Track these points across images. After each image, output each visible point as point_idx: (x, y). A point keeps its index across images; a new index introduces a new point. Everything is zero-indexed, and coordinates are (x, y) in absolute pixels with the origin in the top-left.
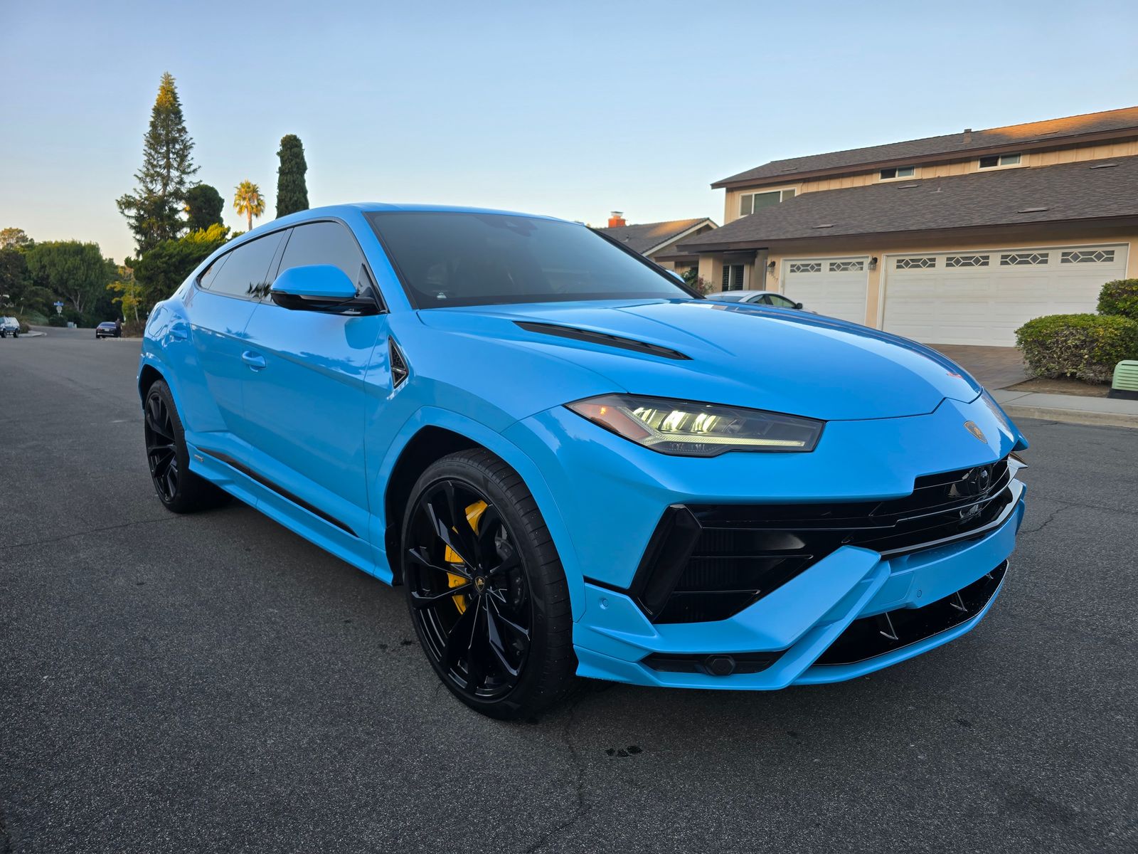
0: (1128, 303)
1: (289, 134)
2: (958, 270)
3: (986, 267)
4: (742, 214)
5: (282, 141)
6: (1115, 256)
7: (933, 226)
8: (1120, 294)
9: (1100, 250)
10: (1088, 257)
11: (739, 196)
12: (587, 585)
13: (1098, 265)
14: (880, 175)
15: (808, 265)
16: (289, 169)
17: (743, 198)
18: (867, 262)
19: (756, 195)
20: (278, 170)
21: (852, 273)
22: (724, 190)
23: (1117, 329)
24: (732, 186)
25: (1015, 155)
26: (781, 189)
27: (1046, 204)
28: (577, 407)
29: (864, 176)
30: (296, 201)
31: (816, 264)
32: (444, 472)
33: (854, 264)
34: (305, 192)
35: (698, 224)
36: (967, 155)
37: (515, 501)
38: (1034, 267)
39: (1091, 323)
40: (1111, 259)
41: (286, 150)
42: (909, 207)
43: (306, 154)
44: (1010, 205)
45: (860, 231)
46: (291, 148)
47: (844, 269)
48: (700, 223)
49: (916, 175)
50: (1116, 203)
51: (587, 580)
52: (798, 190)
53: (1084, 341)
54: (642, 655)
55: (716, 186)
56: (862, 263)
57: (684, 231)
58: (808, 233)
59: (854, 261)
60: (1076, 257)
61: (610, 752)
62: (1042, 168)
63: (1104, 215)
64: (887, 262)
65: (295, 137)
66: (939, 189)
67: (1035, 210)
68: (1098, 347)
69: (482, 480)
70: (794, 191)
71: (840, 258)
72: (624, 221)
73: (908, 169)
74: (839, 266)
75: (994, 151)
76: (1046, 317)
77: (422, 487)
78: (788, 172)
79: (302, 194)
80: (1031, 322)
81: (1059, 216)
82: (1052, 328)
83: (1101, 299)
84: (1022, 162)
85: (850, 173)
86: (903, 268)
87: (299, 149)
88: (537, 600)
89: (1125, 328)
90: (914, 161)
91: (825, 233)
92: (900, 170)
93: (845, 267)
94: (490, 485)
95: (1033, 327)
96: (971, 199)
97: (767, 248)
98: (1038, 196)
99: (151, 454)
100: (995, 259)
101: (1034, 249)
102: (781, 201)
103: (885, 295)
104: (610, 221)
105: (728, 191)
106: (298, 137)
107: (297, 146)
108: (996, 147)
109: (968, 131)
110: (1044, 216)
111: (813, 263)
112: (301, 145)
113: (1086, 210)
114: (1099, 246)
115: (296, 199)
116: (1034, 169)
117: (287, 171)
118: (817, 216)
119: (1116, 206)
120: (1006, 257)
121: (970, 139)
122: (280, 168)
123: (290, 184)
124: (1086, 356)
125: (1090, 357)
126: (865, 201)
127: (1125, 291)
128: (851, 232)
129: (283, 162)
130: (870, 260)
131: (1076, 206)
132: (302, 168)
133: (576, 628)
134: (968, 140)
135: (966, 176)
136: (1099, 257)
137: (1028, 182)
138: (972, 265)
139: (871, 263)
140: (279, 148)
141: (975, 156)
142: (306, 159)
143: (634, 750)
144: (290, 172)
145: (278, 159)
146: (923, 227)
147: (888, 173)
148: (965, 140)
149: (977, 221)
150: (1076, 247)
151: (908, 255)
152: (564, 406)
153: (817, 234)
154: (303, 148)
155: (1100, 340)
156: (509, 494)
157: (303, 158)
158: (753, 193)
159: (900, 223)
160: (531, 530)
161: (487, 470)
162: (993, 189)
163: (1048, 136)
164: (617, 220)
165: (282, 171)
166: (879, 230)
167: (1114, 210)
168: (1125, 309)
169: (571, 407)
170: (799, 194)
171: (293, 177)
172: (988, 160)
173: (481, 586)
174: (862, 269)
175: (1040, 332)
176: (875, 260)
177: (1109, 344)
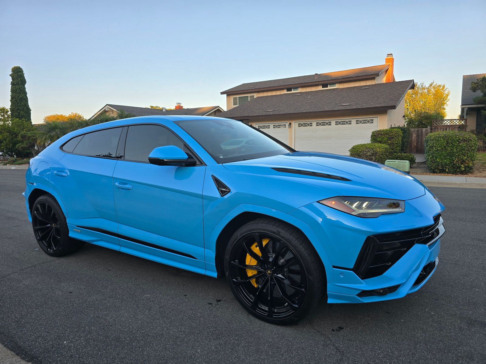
0: (381, 138)
1: (16, 66)
2: (320, 127)
3: (330, 126)
4: (234, 105)
5: (12, 69)
6: (374, 121)
7: (311, 111)
8: (378, 135)
9: (369, 119)
10: (365, 122)
11: (232, 98)
12: (334, 269)
13: (368, 125)
14: (286, 90)
15: (265, 126)
16: (17, 82)
17: (234, 98)
18: (287, 125)
19: (239, 97)
20: (11, 83)
21: (282, 129)
22: (225, 95)
23: (383, 149)
24: (229, 93)
25: (334, 84)
26: (249, 95)
27: (349, 103)
28: (323, 202)
29: (280, 91)
30: (21, 98)
31: (268, 126)
32: (253, 230)
33: (282, 125)
34: (26, 94)
35: (215, 109)
36: (317, 83)
37: (295, 239)
38: (347, 125)
39: (374, 146)
40: (373, 122)
41: (15, 74)
42: (300, 103)
43: (25, 75)
44: (337, 103)
45: (284, 112)
46: (17, 73)
47: (279, 127)
48: (216, 108)
49: (299, 90)
50: (373, 102)
51: (334, 267)
52: (256, 95)
53: (373, 153)
54: (359, 292)
55: (222, 93)
56: (285, 125)
57: (209, 112)
58: (264, 114)
59: (282, 124)
60: (361, 122)
61: (333, 330)
62: (344, 89)
63: (370, 107)
64: (295, 124)
65: (19, 67)
66: (309, 96)
67: (346, 105)
68: (378, 155)
69: (277, 232)
70: (254, 96)
71: (277, 123)
72: (182, 107)
73: (296, 88)
74: (277, 126)
75: (327, 82)
76: (358, 145)
77: (239, 237)
78: (251, 89)
79: (24, 95)
80: (354, 147)
81: (354, 107)
82: (362, 149)
83: (371, 137)
84: (337, 86)
85: (275, 89)
86: (301, 126)
87: (21, 73)
88: (309, 277)
89: (386, 148)
90: (298, 85)
91: (271, 113)
92: (293, 88)
93: (279, 126)
94: (281, 234)
95: (355, 149)
96: (322, 100)
97: (248, 120)
98: (345, 99)
99: (36, 231)
100: (333, 123)
101: (347, 119)
102: (249, 100)
103: (295, 137)
104: (176, 107)
105: (227, 95)
106: (21, 67)
107: (20, 72)
108: (328, 80)
109: (316, 74)
110: (349, 107)
111: (267, 125)
112: (23, 71)
113: (363, 105)
114: (368, 118)
115: (21, 97)
116: (341, 89)
117: (16, 83)
118: (266, 107)
119: (373, 103)
120: (337, 122)
121: (317, 77)
122: (11, 82)
123: (18, 90)
124: (374, 159)
125: (375, 159)
126: (283, 100)
127: (379, 134)
128: (281, 113)
129: (13, 79)
130: (288, 124)
131: (359, 103)
132: (24, 82)
133: (329, 285)
134: (316, 77)
135: (317, 91)
136: (368, 122)
137: (340, 94)
138: (325, 125)
139: (289, 125)
140: (11, 73)
141: (320, 84)
142: (26, 78)
143: (341, 328)
144: (18, 84)
145: (11, 78)
146: (308, 111)
147: (289, 89)
148: (315, 77)
149: (327, 109)
150: (361, 118)
151: (302, 122)
152: (318, 202)
153: (268, 114)
154: (24, 73)
155: (378, 153)
156: (291, 237)
157: (24, 78)
158: (238, 96)
159: (298, 109)
160: (304, 250)
161: (278, 228)
162: (329, 97)
163: (345, 77)
164: (179, 107)
165: (12, 84)
166: (291, 112)
167: (372, 105)
168: (380, 141)
169: (321, 202)
170: (256, 97)
171: (19, 86)
172: (325, 86)
173: (269, 274)
174: (285, 127)
175: (358, 150)
176: (290, 124)
177: (381, 154)
